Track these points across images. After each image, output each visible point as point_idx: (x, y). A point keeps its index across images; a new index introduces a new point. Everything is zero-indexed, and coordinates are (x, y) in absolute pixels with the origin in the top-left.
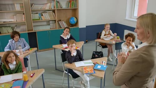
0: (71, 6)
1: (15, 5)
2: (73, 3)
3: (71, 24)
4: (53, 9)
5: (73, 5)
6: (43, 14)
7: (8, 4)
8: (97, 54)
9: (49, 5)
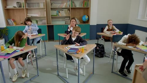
0: (84, 5)
1: (40, 4)
2: (86, 3)
3: (83, 21)
4: (68, 7)
5: (85, 5)
6: (60, 11)
7: (35, 3)
8: (98, 47)
9: (65, 4)
